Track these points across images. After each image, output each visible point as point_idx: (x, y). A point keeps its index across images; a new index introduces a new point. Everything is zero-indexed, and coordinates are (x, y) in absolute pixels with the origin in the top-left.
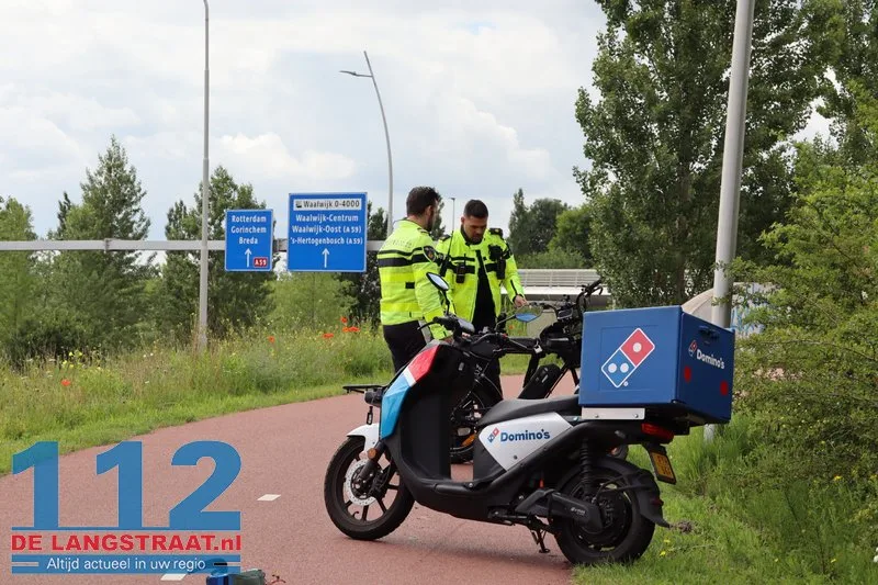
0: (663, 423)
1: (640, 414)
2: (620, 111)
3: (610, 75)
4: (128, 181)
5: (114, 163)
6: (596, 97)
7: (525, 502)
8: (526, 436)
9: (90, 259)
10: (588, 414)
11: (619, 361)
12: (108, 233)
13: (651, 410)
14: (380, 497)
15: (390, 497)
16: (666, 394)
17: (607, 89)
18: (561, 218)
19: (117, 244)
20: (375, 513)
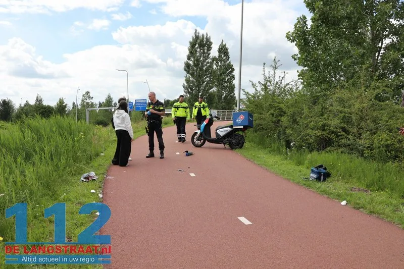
0: (245, 128)
1: (242, 127)
2: (189, 86)
3: (188, 81)
4: (111, 99)
5: (109, 97)
6: (186, 84)
7: (224, 141)
8: (225, 131)
9: (106, 110)
10: (234, 127)
11: (239, 119)
12: (109, 106)
13: (244, 126)
14: (200, 141)
15: (202, 141)
16: (247, 124)
17: (187, 83)
18: (170, 102)
19: (110, 108)
20: (200, 143)
